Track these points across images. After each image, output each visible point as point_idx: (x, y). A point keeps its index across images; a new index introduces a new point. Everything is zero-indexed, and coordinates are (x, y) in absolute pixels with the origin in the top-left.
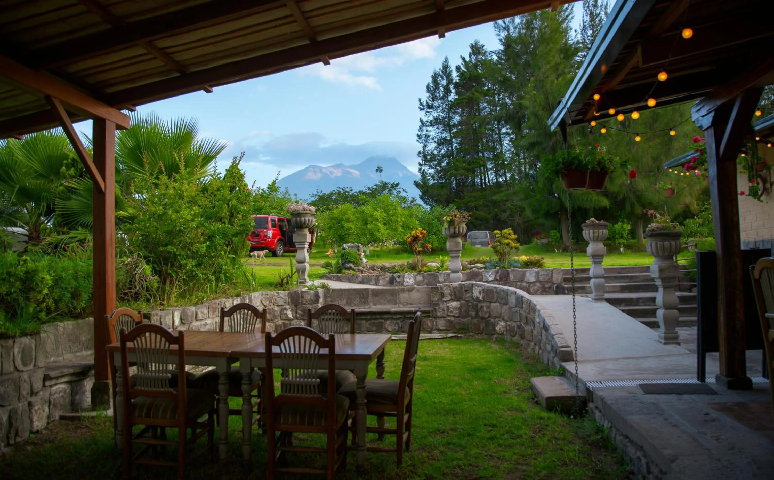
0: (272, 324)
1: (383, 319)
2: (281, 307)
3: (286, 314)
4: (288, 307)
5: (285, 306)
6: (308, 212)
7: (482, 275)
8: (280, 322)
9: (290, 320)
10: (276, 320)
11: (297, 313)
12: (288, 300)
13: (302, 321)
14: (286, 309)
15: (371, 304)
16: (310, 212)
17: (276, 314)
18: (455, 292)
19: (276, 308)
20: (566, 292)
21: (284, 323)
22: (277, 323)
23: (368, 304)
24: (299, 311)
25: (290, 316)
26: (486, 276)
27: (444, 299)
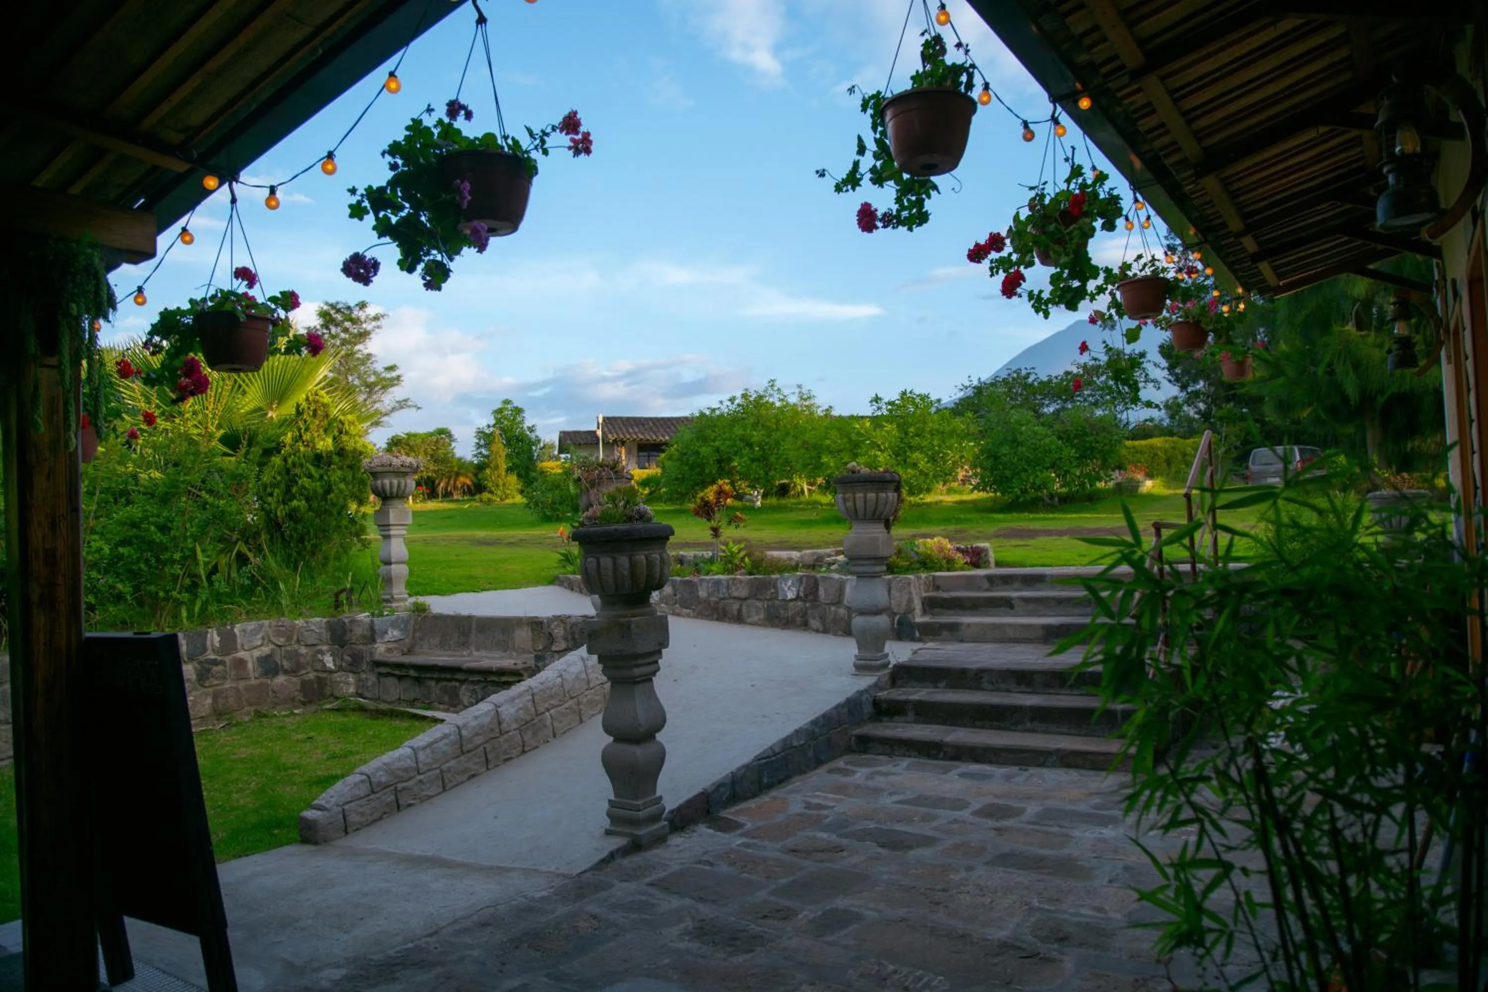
0: (294, 679)
1: (457, 680)
2: (313, 648)
3: (322, 661)
4: (324, 648)
5: (319, 647)
6: (386, 469)
7: (775, 587)
8: (312, 676)
9: (331, 672)
10: (303, 672)
11: (342, 659)
12: (326, 636)
13: (350, 675)
14: (321, 652)
15: (473, 649)
16: (391, 469)
17: (302, 660)
18: (573, 633)
19: (303, 650)
20: (917, 634)
21: (318, 677)
22: (306, 678)
23: (468, 648)
24: (346, 658)
25: (330, 665)
26: (783, 590)
27: (554, 648)
